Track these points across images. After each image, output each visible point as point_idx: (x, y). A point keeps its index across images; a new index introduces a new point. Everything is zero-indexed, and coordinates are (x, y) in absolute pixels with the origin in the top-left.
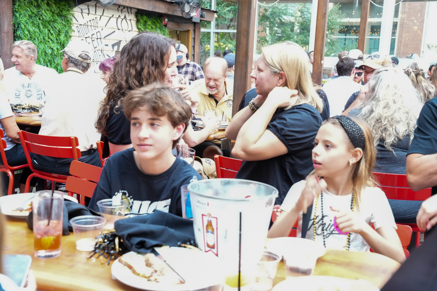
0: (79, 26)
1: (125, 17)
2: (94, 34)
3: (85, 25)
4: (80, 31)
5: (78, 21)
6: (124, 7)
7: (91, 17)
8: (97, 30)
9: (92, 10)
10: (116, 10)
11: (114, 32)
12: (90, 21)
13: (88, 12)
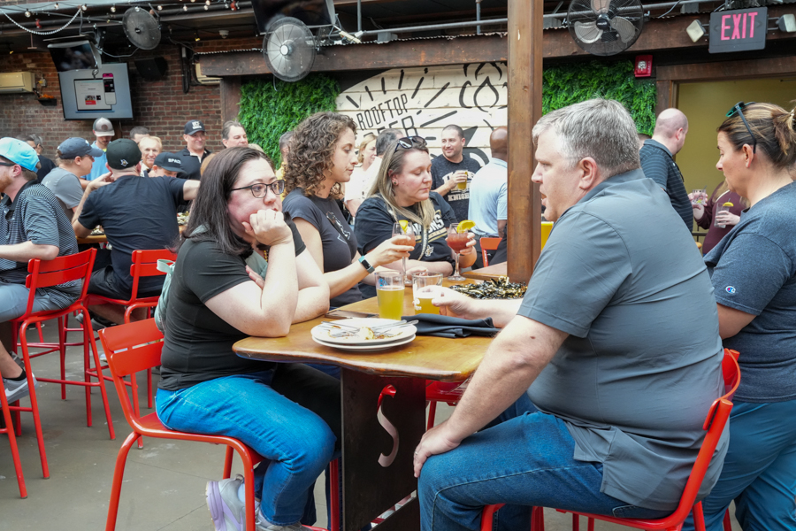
0: (363, 113)
1: (487, 81)
2: (396, 122)
3: (373, 109)
4: (365, 120)
5: (357, 106)
6: (482, 64)
7: (391, 96)
8: (405, 114)
9: (391, 85)
10: (458, 74)
11: (456, 112)
12: (387, 102)
13: (381, 89)
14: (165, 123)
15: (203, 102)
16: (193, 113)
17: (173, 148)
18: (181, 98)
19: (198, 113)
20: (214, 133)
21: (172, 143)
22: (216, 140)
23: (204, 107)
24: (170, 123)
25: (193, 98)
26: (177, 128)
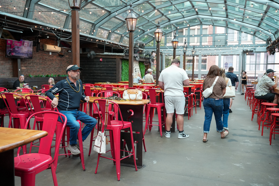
14: (31, 61)
15: (42, 55)
16: (39, 58)
17: (33, 68)
18: (35, 53)
19: (40, 58)
20: (45, 64)
21: (32, 67)
22: (45, 66)
23: (42, 57)
24: (32, 61)
25: (39, 54)
26: (34, 62)
